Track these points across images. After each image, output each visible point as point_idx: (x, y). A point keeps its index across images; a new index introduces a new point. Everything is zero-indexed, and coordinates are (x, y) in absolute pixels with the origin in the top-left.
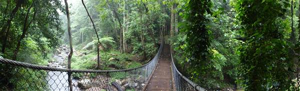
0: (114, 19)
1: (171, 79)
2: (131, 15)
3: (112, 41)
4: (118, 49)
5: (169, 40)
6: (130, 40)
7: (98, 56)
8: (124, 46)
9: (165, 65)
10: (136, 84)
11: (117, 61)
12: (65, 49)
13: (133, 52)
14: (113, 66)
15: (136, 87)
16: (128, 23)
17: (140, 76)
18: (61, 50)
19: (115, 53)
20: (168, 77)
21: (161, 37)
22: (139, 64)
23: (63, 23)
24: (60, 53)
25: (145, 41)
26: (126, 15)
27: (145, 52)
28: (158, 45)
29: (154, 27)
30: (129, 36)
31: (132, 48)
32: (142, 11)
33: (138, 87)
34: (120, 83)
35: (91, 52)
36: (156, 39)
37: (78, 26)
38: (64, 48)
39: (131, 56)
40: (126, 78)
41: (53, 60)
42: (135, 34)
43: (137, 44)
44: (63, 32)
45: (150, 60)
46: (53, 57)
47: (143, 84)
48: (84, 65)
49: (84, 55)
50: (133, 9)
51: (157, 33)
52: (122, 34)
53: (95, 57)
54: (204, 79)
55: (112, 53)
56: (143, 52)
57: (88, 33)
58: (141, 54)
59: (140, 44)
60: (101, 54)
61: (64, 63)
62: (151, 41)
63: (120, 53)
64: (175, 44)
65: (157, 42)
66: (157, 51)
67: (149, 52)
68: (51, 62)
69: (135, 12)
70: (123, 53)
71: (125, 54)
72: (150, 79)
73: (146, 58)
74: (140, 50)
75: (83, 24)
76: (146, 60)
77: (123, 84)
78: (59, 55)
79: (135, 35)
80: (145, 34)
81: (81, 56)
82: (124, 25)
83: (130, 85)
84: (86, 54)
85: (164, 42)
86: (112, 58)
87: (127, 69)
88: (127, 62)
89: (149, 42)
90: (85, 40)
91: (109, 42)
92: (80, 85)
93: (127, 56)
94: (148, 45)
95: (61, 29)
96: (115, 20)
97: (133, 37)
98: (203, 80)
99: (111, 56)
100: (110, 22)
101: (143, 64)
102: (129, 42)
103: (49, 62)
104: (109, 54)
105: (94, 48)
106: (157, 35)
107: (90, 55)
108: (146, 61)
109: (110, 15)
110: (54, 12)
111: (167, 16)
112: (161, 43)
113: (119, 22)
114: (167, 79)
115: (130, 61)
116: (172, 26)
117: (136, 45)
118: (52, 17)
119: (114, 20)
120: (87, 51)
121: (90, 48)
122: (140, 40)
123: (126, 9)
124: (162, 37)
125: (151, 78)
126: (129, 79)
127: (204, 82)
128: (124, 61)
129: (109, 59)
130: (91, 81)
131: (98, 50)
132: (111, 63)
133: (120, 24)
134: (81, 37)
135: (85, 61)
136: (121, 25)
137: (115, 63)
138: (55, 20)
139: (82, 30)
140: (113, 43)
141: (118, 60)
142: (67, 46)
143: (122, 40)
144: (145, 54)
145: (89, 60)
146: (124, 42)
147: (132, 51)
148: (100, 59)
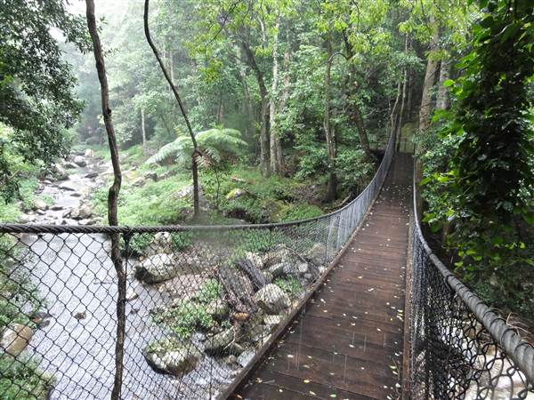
0: (243, 68)
1: (405, 262)
2: (296, 60)
3: (236, 140)
4: (252, 162)
5: (414, 140)
6: (291, 135)
7: (195, 183)
8: (272, 155)
9: (390, 217)
10: (303, 267)
11: (250, 200)
12: (82, 165)
13: (299, 174)
14: (239, 213)
15: (302, 275)
16: (288, 85)
17: (316, 245)
18: (69, 167)
19: (244, 177)
20: (395, 255)
21: (389, 129)
22: (314, 211)
23: (73, 80)
24: (66, 178)
25: (338, 141)
26: (280, 59)
27: (334, 176)
28: (376, 156)
29: (365, 100)
30: (287, 124)
31: (297, 162)
32: (334, 46)
33: (309, 276)
34: (260, 262)
35: (173, 173)
36: (372, 138)
37: (125, 85)
38: (79, 159)
39: (293, 185)
40: (275, 249)
41: (41, 204)
42: (308, 118)
43: (313, 149)
44: (76, 108)
45: (349, 201)
46: (38, 191)
47: (322, 269)
48: (151, 214)
49: (150, 183)
50: (303, 36)
51: (375, 117)
52: (268, 117)
53: (186, 188)
54: (525, 285)
55: (237, 174)
56: (328, 175)
57: (161, 113)
58: (322, 179)
59: (322, 152)
60: (203, 179)
61: (82, 212)
62: (357, 141)
63: (259, 177)
64: (429, 154)
65: (372, 147)
66: (370, 174)
67: (347, 177)
68: (35, 209)
69: (311, 49)
70: (268, 176)
71: (274, 179)
72: (343, 255)
73: (335, 194)
74: (320, 167)
75: (144, 80)
76: (336, 198)
77: (266, 266)
78: (64, 184)
79: (306, 121)
80: (337, 121)
81: (141, 184)
82: (273, 90)
83: (286, 269)
84: (155, 178)
85: (396, 147)
86: (237, 191)
87: (281, 222)
88: (280, 203)
89: (348, 144)
90: (150, 132)
91: (226, 142)
92: (142, 275)
93: (281, 185)
94: (346, 155)
95: (68, 97)
96: (248, 72)
97: (300, 126)
98: (520, 288)
99: (233, 185)
100: (231, 78)
101: (326, 212)
102: (288, 141)
103: (26, 212)
104: (226, 179)
105: (182, 159)
106: (377, 123)
107: (170, 181)
108: (335, 204)
109: (232, 57)
110: (38, 35)
111: (414, 59)
112: (387, 148)
113: (260, 79)
114: (393, 260)
115: (289, 199)
116: (427, 93)
117: (309, 153)
118: (32, 52)
119: (243, 74)
120: (160, 168)
121: (169, 160)
122: (320, 138)
123: (282, 38)
124: (393, 128)
125: (346, 252)
126: (283, 253)
127: (521, 295)
128: (272, 199)
129: (225, 194)
130: (176, 259)
131: (194, 167)
132: (233, 205)
133: (262, 86)
134: (140, 124)
135: (155, 199)
136: (263, 91)
137: (245, 205)
138: (43, 66)
139: (140, 100)
140: (240, 146)
141: (254, 197)
142: (88, 152)
143: (268, 137)
144: (334, 181)
145: (166, 199)
146: (272, 143)
147: (297, 169)
148: (201, 193)
